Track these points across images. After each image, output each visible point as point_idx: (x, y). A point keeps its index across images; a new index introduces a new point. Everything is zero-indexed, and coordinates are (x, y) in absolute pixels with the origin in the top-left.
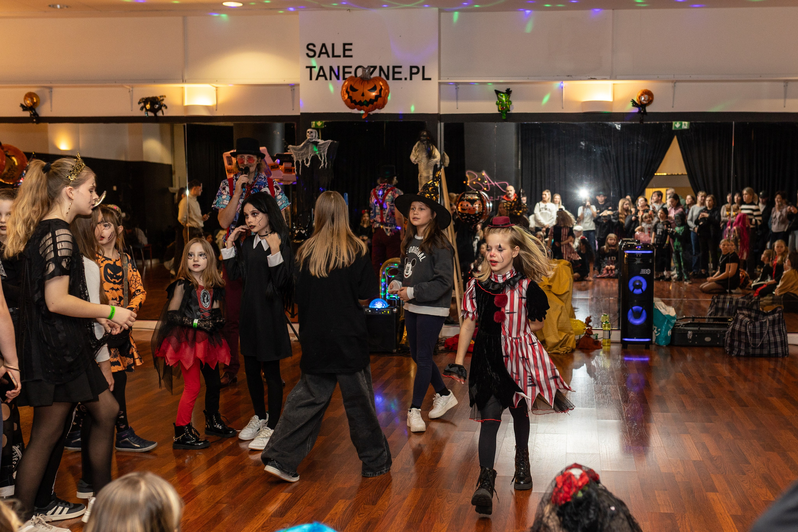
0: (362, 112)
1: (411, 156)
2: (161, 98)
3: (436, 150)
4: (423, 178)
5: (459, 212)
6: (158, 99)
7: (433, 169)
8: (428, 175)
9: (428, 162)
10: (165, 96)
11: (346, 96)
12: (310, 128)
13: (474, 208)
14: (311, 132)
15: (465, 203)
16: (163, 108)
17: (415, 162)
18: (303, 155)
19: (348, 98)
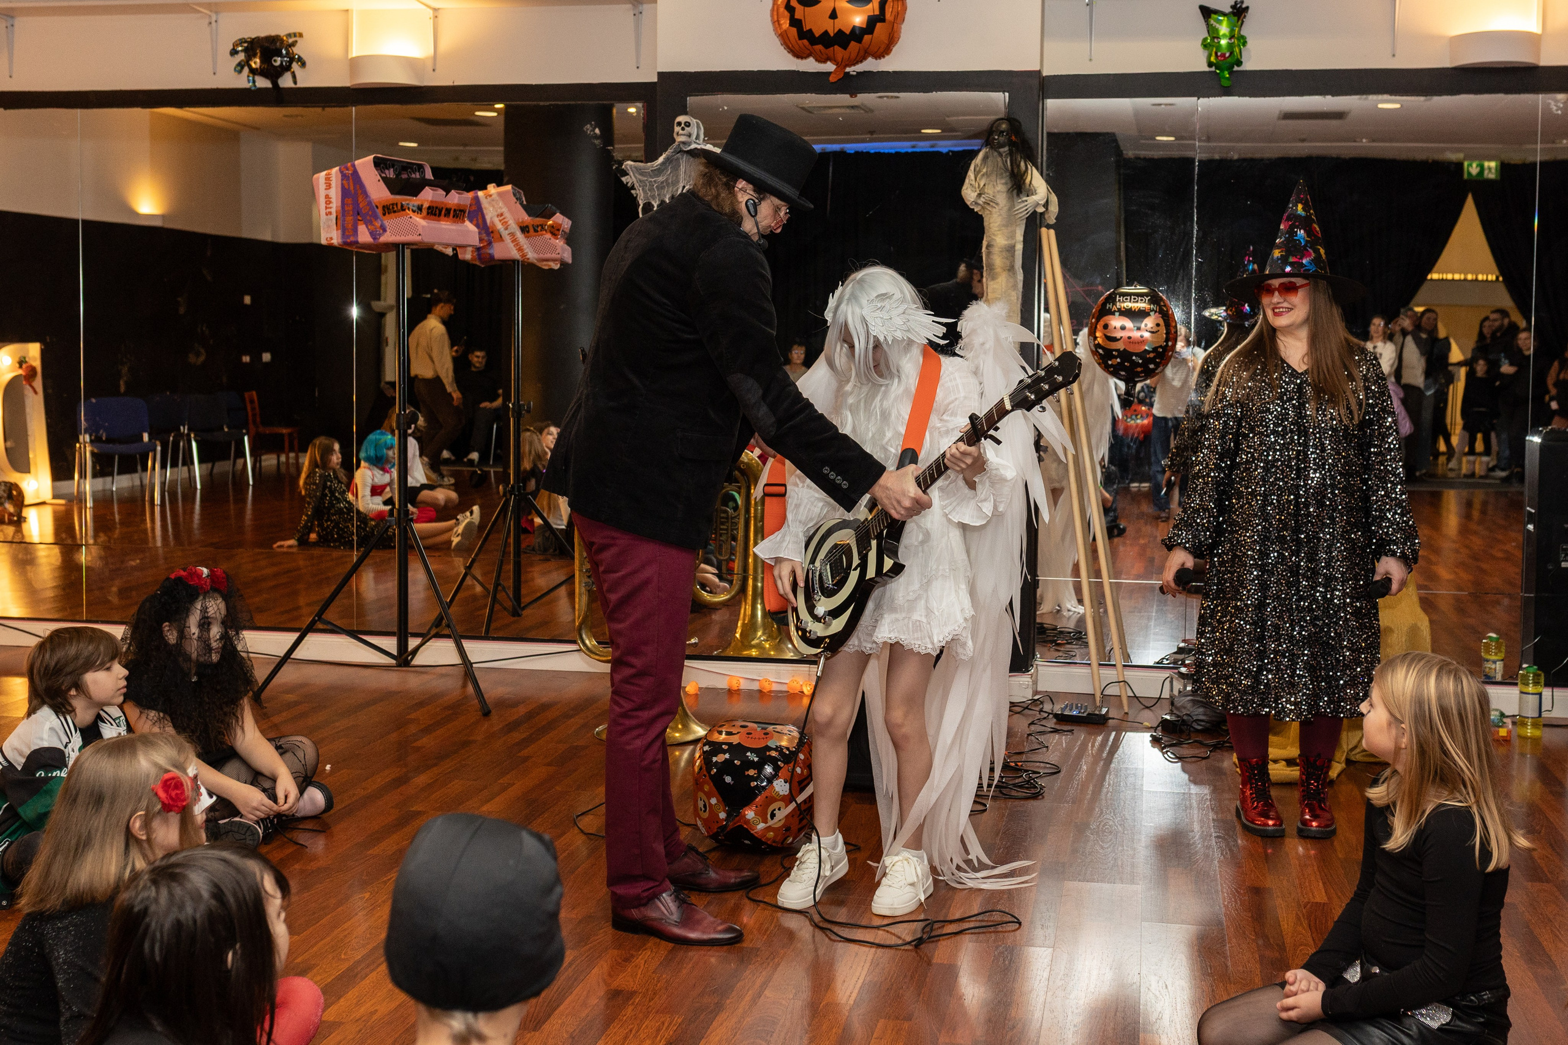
0: (830, 67)
1: (964, 187)
2: (291, 41)
3: (1035, 171)
4: (996, 250)
5: (1098, 346)
6: (282, 41)
7: (1023, 227)
8: (1013, 242)
9: (1013, 206)
10: (301, 35)
11: (785, 23)
12: (685, 113)
13: (1142, 337)
14: (688, 124)
15: (1116, 322)
16: (295, 66)
17: (976, 203)
18: (663, 188)
19: (791, 25)
